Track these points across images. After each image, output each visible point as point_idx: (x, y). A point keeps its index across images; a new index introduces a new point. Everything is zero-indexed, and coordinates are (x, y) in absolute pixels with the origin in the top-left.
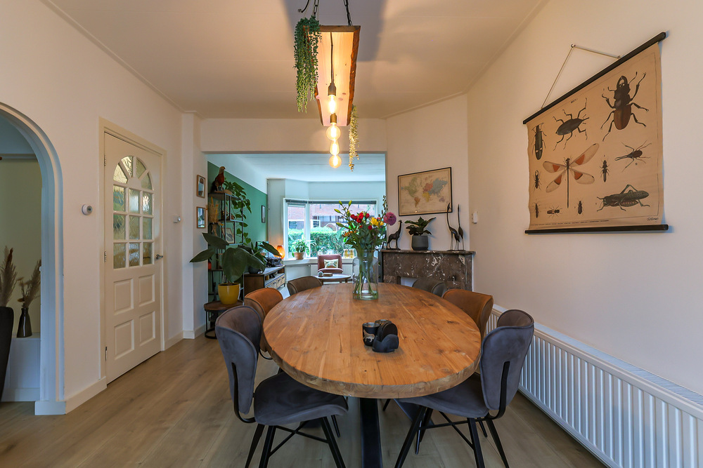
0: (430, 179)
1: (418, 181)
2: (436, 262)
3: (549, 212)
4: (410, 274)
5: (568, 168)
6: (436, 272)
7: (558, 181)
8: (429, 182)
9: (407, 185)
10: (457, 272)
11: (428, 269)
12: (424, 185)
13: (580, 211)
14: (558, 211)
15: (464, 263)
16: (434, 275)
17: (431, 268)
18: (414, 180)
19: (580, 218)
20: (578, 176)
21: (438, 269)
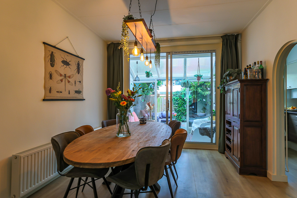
3: (57, 92)
5: (65, 78)
7: (62, 81)
13: (69, 94)
14: (61, 92)
19: (69, 96)
20: (69, 82)
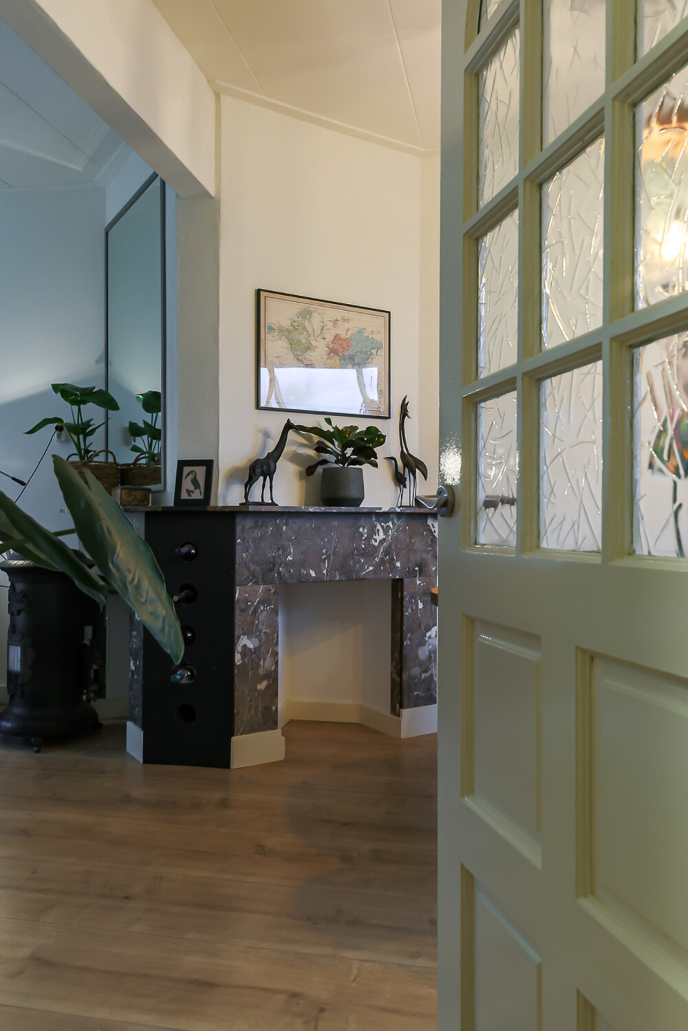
0: (347, 325)
1: (316, 321)
2: (381, 536)
4: (319, 571)
6: (382, 561)
8: (341, 332)
9: (286, 323)
10: (424, 555)
11: (363, 555)
12: (330, 338)
15: (436, 534)
16: (377, 567)
17: (370, 552)
18: (306, 314)
21: (387, 552)
